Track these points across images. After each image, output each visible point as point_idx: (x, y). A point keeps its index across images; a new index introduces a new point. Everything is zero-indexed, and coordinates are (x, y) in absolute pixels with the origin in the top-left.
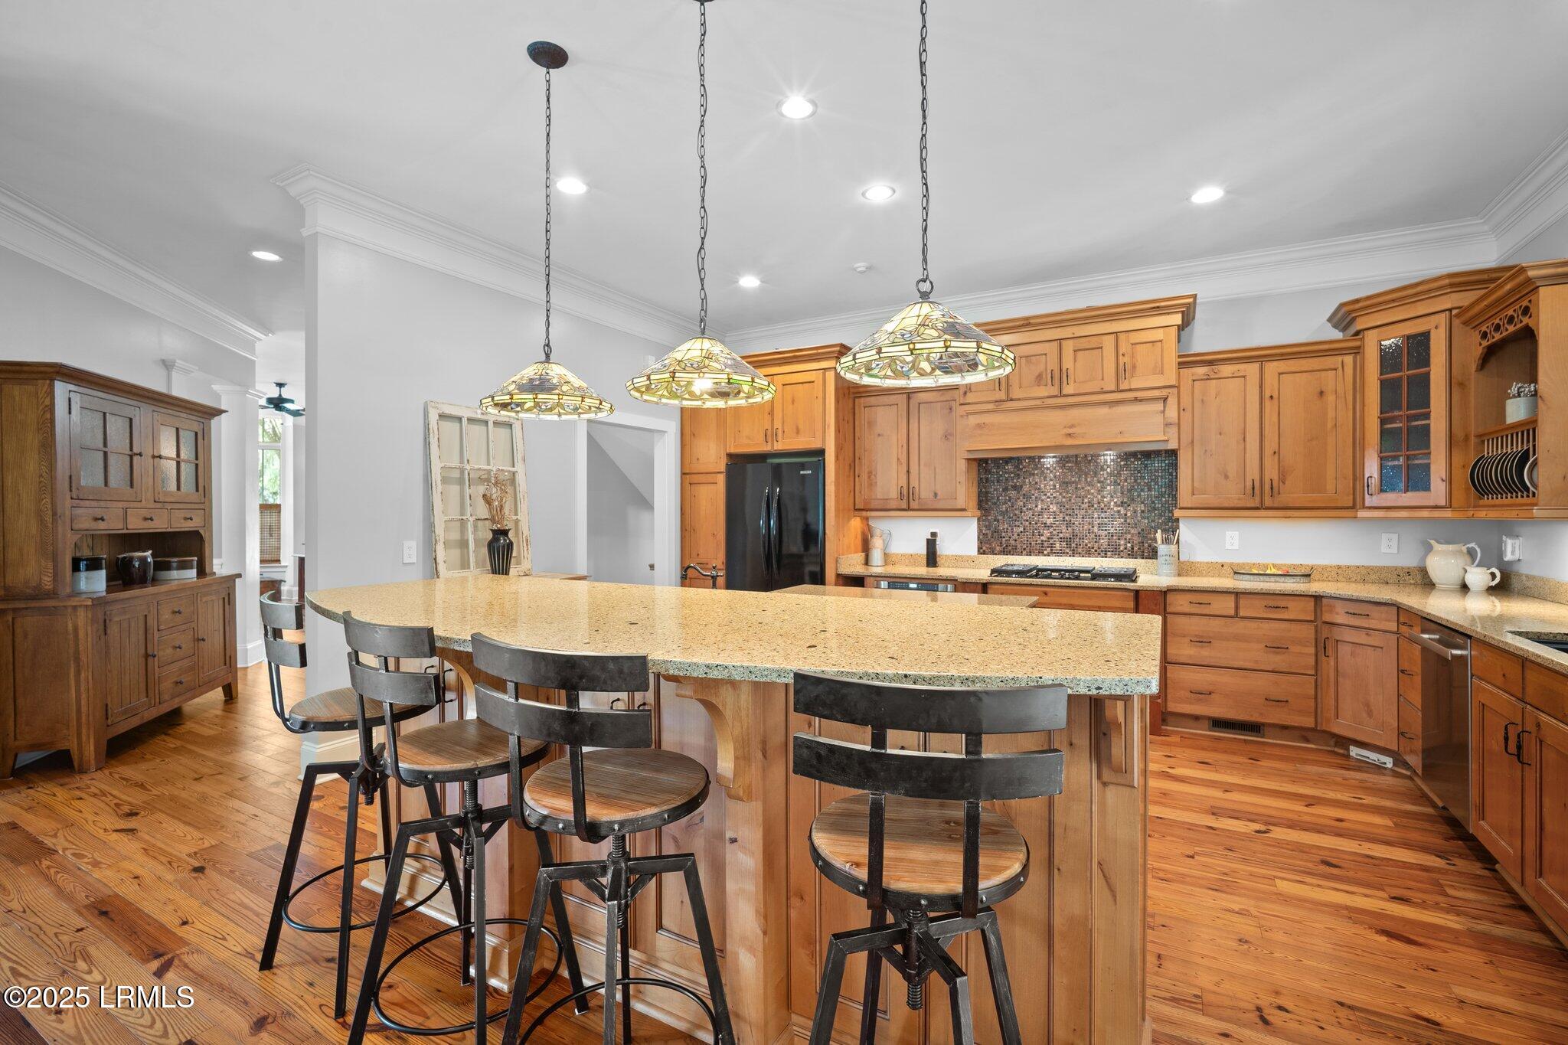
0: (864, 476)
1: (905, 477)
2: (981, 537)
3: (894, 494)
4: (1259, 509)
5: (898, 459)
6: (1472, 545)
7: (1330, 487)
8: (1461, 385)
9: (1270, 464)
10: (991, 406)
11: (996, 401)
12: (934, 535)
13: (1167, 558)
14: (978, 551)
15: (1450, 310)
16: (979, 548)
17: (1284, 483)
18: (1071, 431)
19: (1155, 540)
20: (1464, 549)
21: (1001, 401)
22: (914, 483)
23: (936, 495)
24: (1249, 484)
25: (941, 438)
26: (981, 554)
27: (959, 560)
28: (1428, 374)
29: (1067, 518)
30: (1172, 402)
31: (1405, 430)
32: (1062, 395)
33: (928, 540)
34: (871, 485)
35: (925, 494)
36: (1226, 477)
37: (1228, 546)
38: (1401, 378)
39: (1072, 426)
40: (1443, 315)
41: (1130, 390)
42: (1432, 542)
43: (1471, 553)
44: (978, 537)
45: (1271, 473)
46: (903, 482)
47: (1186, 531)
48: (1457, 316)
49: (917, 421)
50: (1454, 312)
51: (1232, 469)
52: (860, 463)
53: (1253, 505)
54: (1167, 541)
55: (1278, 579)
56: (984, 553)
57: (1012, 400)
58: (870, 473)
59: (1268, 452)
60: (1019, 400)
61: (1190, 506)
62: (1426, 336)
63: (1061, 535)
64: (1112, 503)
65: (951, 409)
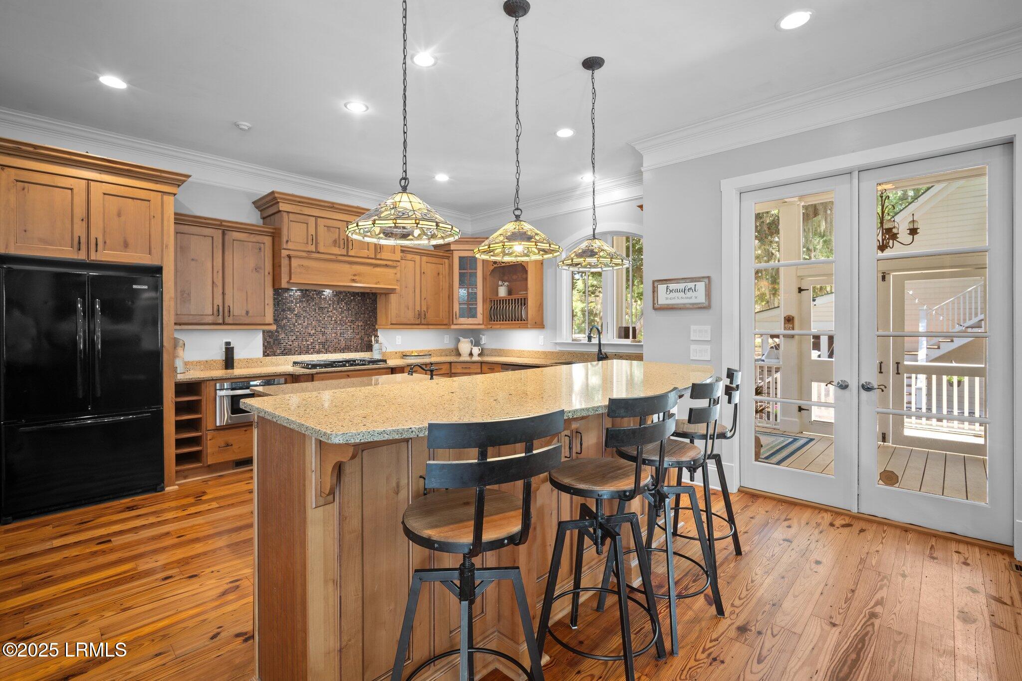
1: (220, 298)
2: (266, 344)
3: (211, 311)
4: (420, 324)
5: (213, 282)
7: (441, 313)
8: (486, 279)
9: (424, 302)
10: (304, 254)
12: (228, 344)
13: (380, 351)
14: (264, 354)
16: (264, 352)
17: (428, 312)
18: (355, 278)
20: (470, 340)
21: (312, 252)
22: (229, 302)
23: (247, 312)
24: (417, 313)
25: (252, 271)
26: (266, 356)
27: (249, 362)
28: (476, 273)
29: (323, 330)
32: (348, 256)
34: (184, 302)
35: (238, 312)
36: (408, 309)
38: (466, 273)
39: (355, 275)
41: (381, 259)
43: (472, 342)
44: (264, 344)
45: (424, 308)
46: (219, 301)
49: (231, 254)
51: (411, 305)
53: (417, 323)
56: (268, 355)
57: (318, 252)
58: (182, 292)
59: (423, 298)
60: (323, 253)
63: (319, 341)
64: (347, 321)
65: (260, 249)
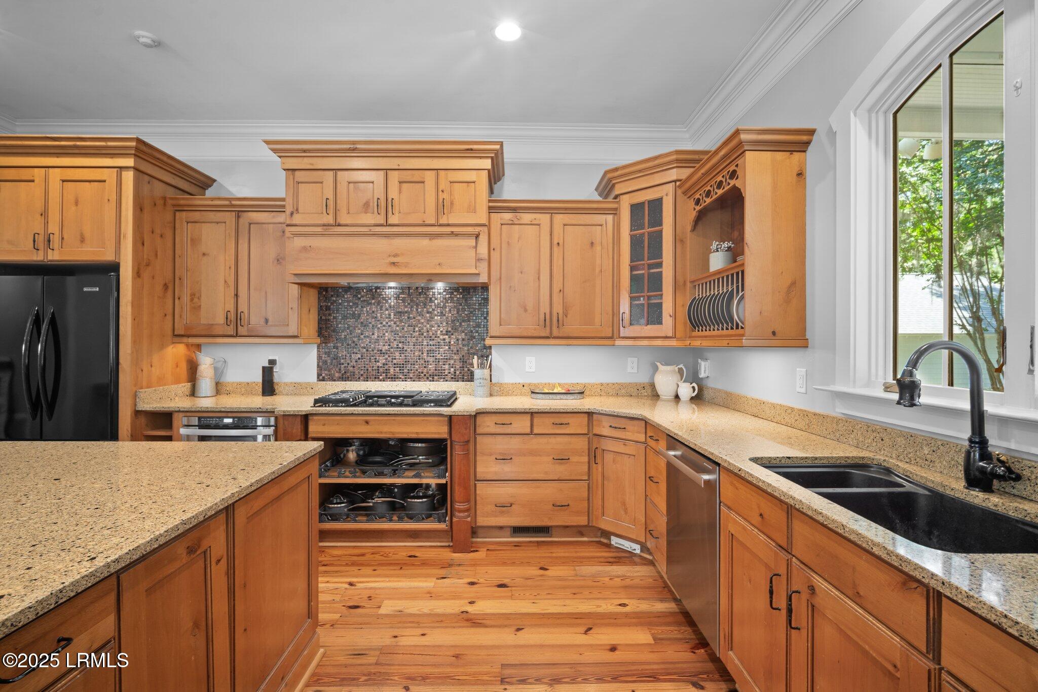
0: (186, 299)
1: (232, 301)
2: (321, 364)
3: (221, 320)
4: (549, 338)
5: (225, 282)
6: (681, 366)
7: (597, 320)
8: (682, 241)
9: (557, 298)
10: (318, 230)
11: (324, 225)
12: (272, 362)
13: (481, 381)
14: (318, 379)
15: (675, 181)
16: (319, 377)
17: (566, 316)
18: (394, 260)
19: (472, 364)
20: (676, 369)
22: (243, 307)
23: (267, 321)
24: (542, 317)
25: (272, 261)
26: (321, 380)
28: (661, 231)
30: (483, 239)
31: (646, 276)
32: (388, 225)
33: (264, 368)
34: (197, 308)
35: (255, 320)
36: (526, 310)
37: (527, 370)
38: (644, 234)
40: (671, 184)
41: (448, 225)
42: (658, 364)
43: (680, 371)
44: (318, 365)
45: (558, 308)
46: (231, 307)
47: (497, 357)
48: (680, 187)
49: (247, 241)
50: (678, 183)
51: (530, 304)
52: (181, 285)
53: (544, 335)
54: (482, 366)
55: (562, 396)
56: (324, 379)
57: (339, 225)
58: (193, 295)
59: (556, 290)
60: (347, 225)
61: (498, 334)
62: (660, 200)
63: (395, 361)
64: (439, 332)
